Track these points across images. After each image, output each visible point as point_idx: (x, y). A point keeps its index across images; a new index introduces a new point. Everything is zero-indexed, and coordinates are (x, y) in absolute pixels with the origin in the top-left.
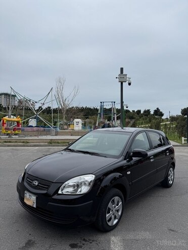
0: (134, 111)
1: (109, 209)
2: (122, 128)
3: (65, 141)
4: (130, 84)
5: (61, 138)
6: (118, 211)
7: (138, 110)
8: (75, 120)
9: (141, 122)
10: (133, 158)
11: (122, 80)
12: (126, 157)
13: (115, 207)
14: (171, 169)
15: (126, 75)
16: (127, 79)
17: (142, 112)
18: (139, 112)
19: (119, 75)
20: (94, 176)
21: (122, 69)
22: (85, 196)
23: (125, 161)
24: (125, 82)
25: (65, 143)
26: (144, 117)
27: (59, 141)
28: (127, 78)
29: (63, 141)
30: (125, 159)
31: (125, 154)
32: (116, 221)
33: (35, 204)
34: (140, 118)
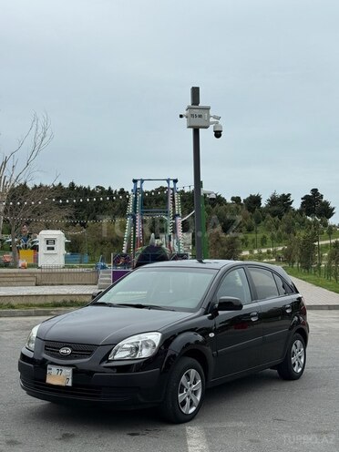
0: (237, 199)
1: (183, 387)
2: (201, 262)
3: (32, 301)
4: (218, 134)
5: (15, 293)
6: (195, 393)
7: (251, 197)
8: (42, 232)
9: (260, 236)
10: (219, 312)
11: (197, 122)
12: (207, 309)
13: (191, 385)
14: (298, 342)
15: (208, 109)
16: (212, 120)
17: (264, 203)
18: (255, 200)
19: (189, 108)
20: (160, 334)
21: (195, 92)
22: (148, 362)
23: (206, 317)
24: (206, 127)
25: (32, 305)
26: (270, 220)
27: (14, 302)
28: (209, 117)
29: (24, 301)
30: (206, 313)
31: (205, 305)
32: (193, 409)
33: (70, 380)
34: (258, 222)
